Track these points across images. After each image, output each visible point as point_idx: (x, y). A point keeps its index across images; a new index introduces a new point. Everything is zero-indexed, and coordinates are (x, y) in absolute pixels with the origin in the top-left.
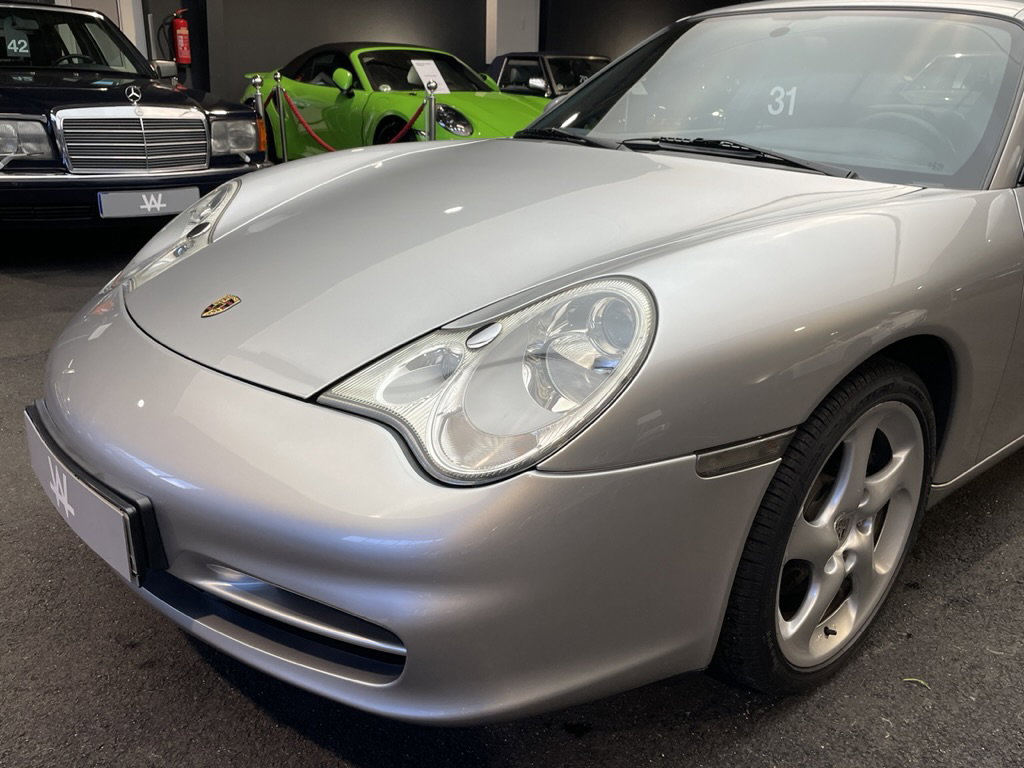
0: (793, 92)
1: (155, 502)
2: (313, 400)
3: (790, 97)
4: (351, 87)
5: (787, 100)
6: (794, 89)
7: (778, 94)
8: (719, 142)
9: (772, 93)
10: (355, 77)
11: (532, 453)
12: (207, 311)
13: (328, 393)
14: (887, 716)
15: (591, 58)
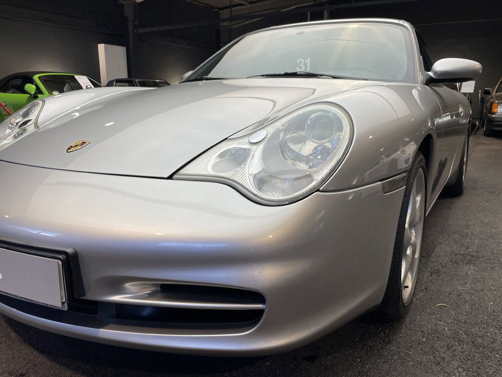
0: (308, 61)
1: (77, 250)
2: (170, 177)
3: (307, 63)
4: (36, 93)
5: (306, 64)
6: (309, 59)
7: (301, 62)
8: (296, 73)
9: (298, 62)
10: (38, 88)
11: (314, 183)
12: (69, 149)
13: (178, 173)
14: (441, 321)
15: (157, 81)
